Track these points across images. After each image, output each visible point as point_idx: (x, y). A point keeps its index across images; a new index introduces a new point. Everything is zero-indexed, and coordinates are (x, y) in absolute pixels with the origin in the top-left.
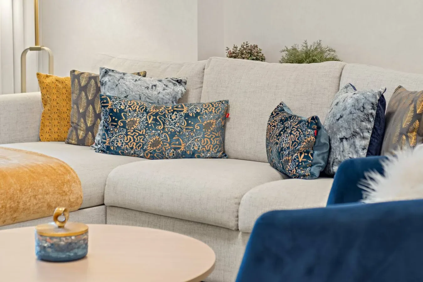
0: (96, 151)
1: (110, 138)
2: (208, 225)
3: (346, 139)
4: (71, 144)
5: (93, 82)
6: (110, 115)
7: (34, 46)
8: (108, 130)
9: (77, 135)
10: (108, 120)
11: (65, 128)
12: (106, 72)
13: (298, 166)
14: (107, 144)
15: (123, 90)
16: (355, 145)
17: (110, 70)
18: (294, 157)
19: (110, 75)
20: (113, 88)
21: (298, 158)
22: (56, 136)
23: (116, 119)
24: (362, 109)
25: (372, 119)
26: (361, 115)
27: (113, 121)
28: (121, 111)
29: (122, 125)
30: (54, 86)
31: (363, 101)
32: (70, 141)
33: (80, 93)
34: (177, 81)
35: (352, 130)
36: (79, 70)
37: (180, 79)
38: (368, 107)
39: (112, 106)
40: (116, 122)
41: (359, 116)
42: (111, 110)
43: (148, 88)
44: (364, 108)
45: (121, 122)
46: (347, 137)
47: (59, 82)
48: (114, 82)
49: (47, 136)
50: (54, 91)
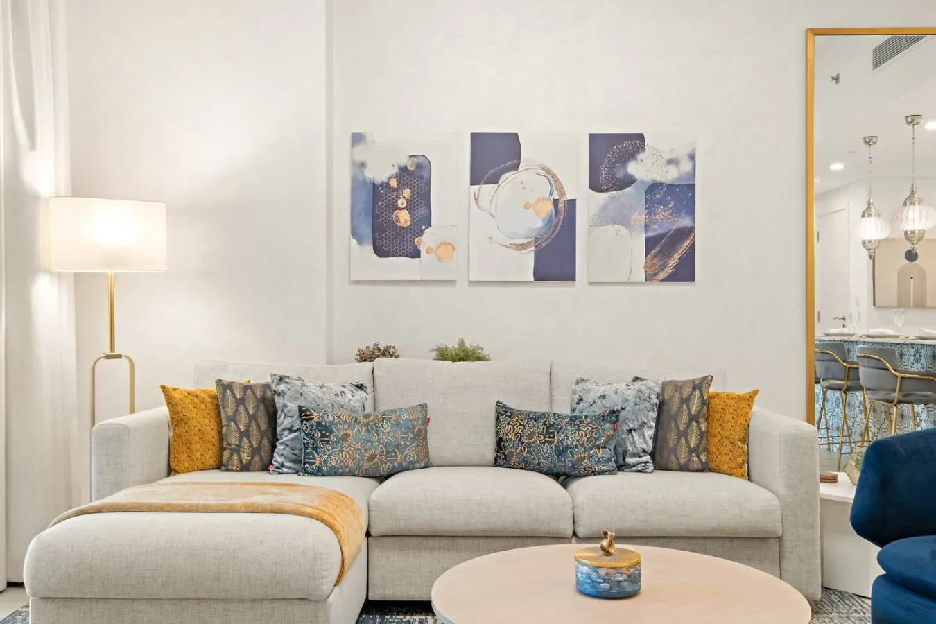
0: (299, 475)
1: (321, 456)
2: (527, 537)
3: (635, 430)
4: (232, 471)
5: (249, 392)
6: (319, 430)
7: (108, 353)
8: (316, 447)
9: (240, 459)
10: (316, 435)
11: (209, 452)
12: (281, 379)
13: (599, 461)
14: (317, 464)
15: (311, 399)
16: (644, 436)
17: (285, 376)
18: (591, 453)
19: (287, 383)
20: (297, 398)
21: (596, 454)
22: (199, 464)
23: (327, 434)
24: (648, 399)
25: (655, 409)
26: (648, 405)
27: (323, 436)
28: (332, 423)
29: (335, 439)
30: (188, 401)
31: (648, 391)
32: (230, 467)
33: (237, 407)
34: (358, 386)
35: (640, 421)
36: (227, 379)
37: (360, 383)
38: (654, 397)
39: (318, 418)
40: (327, 437)
41: (646, 407)
42: (319, 423)
43: (337, 395)
44: (650, 398)
45: (333, 436)
46: (636, 428)
47: (193, 396)
48: (297, 390)
49: (186, 464)
50: (191, 407)
